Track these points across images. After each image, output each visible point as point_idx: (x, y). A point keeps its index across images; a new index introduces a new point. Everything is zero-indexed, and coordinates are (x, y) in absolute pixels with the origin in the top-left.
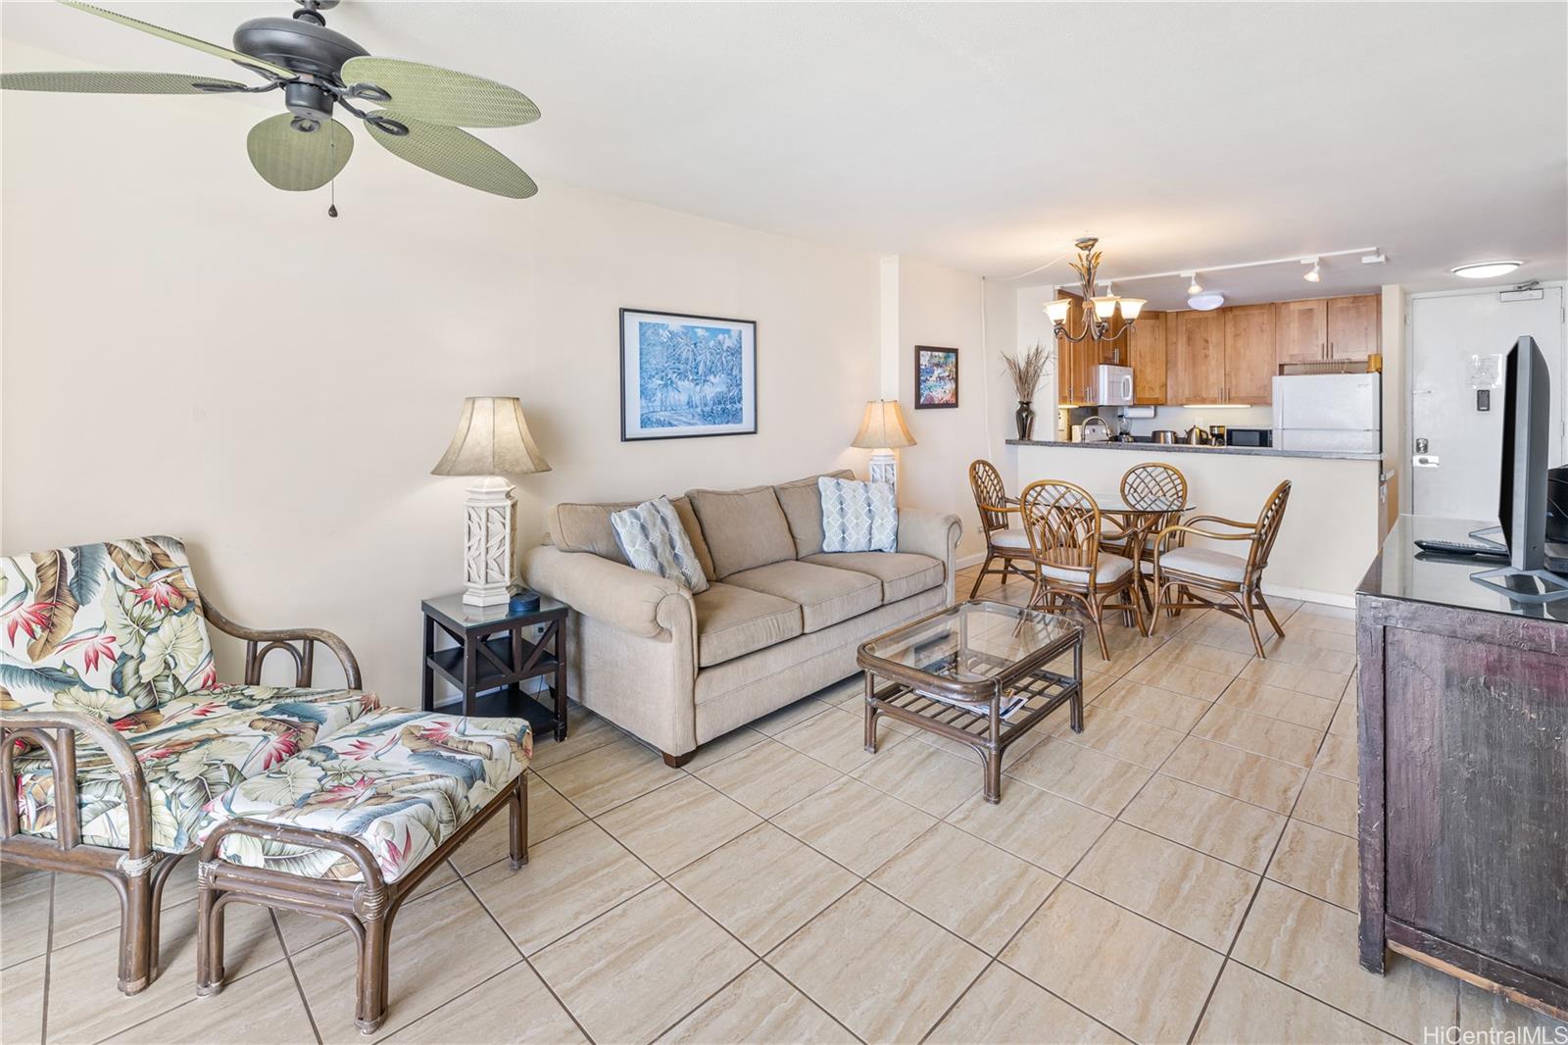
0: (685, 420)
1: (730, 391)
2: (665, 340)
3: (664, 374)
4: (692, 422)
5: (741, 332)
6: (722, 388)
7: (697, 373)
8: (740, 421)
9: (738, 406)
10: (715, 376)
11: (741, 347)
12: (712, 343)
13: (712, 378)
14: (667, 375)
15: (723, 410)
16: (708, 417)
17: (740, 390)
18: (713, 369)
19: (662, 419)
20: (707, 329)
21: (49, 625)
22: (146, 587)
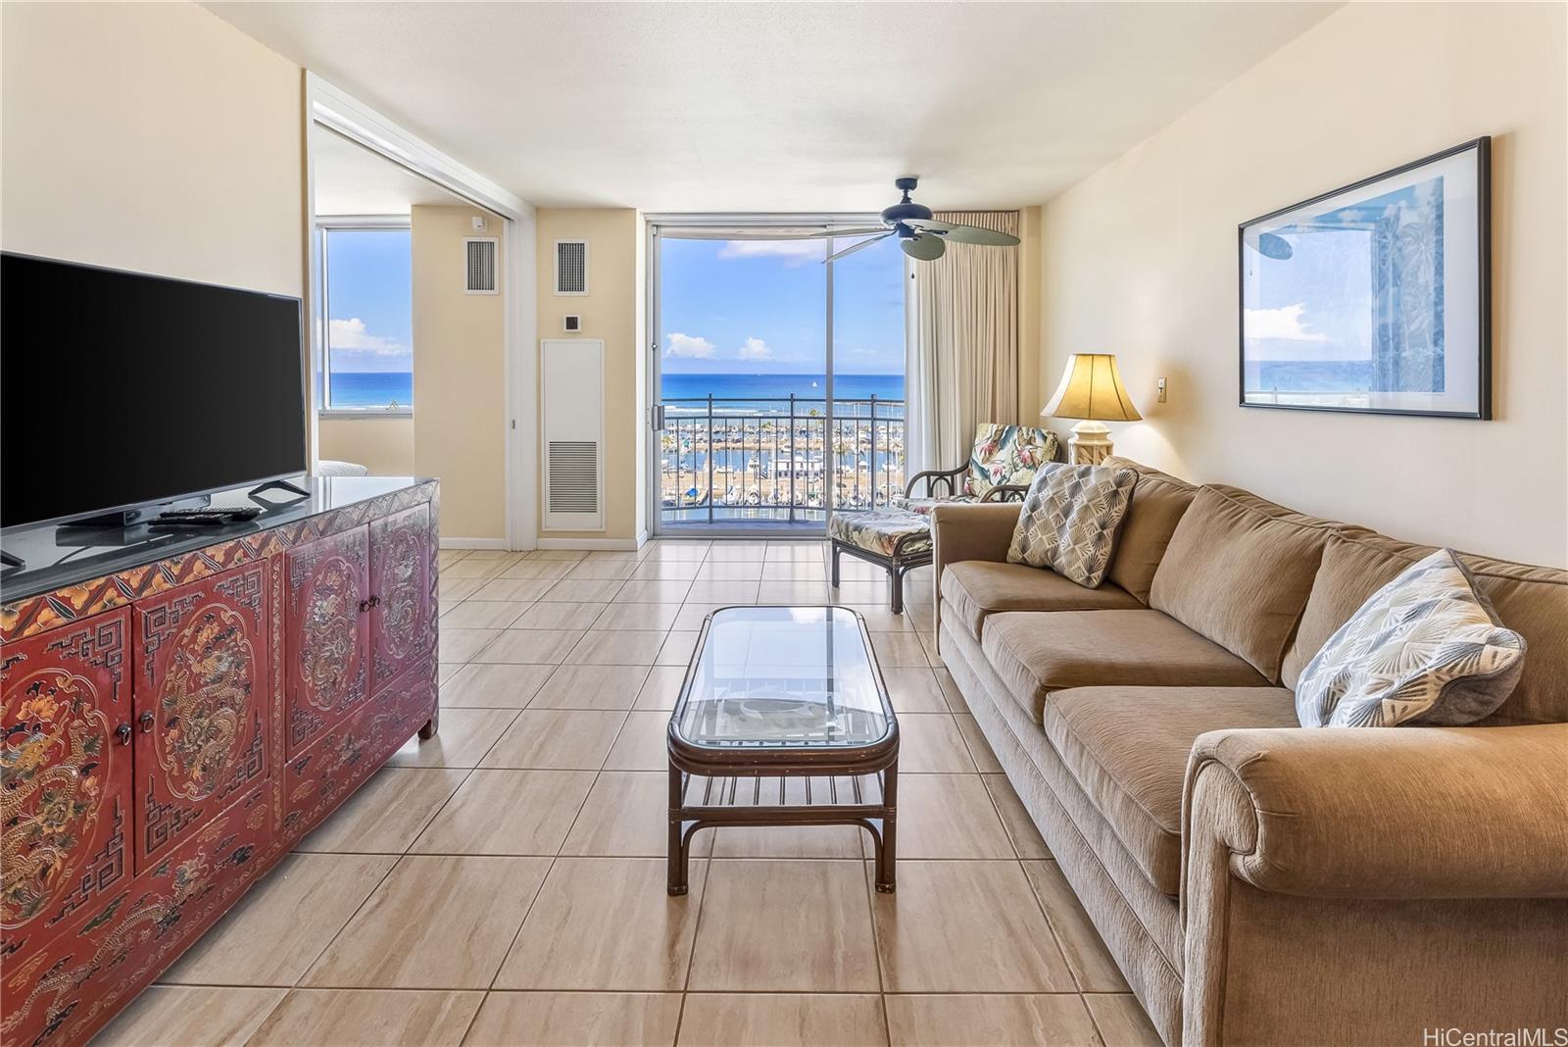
1: (1410, 322)
5: (1441, 180)
17: (1440, 316)
21: (990, 453)
22: (1022, 451)
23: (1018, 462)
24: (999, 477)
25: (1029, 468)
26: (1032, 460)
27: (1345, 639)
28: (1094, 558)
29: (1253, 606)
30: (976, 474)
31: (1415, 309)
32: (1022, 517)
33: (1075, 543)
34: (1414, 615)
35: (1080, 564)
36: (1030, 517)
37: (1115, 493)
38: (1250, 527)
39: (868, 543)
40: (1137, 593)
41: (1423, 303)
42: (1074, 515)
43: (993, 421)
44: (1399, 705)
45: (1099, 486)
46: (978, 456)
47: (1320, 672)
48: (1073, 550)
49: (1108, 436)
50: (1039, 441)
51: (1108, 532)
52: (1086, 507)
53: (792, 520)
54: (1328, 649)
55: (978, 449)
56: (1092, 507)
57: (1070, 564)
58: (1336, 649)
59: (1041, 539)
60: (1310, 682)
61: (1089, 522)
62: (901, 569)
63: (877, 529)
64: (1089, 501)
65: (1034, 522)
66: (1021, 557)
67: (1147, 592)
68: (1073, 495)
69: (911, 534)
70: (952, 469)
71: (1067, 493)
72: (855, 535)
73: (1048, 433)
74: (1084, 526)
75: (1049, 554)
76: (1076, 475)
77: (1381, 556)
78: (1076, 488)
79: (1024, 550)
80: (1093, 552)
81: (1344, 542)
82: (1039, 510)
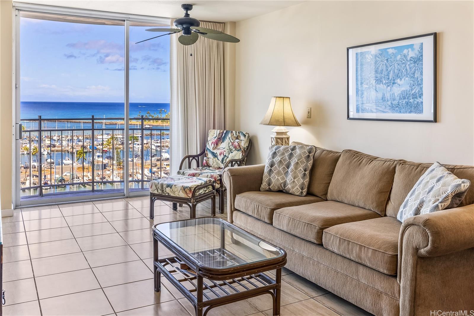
0: (381, 109)
1: (412, 90)
2: (369, 61)
3: (368, 81)
4: (385, 110)
5: (422, 44)
6: (406, 88)
7: (389, 79)
8: (421, 112)
9: (419, 100)
10: (401, 79)
11: (422, 56)
12: (399, 57)
13: (398, 81)
14: (370, 82)
15: (407, 103)
16: (394, 108)
17: (421, 88)
18: (400, 74)
19: (367, 108)
20: (395, 48)
21: (217, 144)
22: (234, 142)
23: (232, 148)
24: (222, 156)
25: (238, 150)
26: (239, 147)
27: (416, 193)
28: (303, 184)
29: (374, 191)
30: (210, 155)
31: (414, 86)
32: (266, 170)
33: (294, 178)
34: (438, 180)
35: (297, 187)
36: (271, 170)
37: (309, 156)
38: (367, 164)
39: (177, 193)
40: (322, 195)
41: (416, 84)
42: (292, 167)
43: (214, 128)
44: (443, 204)
45: (302, 154)
46: (210, 146)
47: (409, 205)
48: (294, 182)
49: (288, 134)
50: (242, 138)
51: (307, 173)
52: (297, 163)
53: (93, 191)
54: (410, 197)
55: (210, 143)
56: (300, 163)
57: (293, 187)
58: (414, 196)
59: (278, 179)
60: (406, 209)
61: (299, 169)
62: (191, 204)
63: (181, 185)
64: (298, 160)
65: (273, 172)
66: (268, 188)
67: (326, 194)
68: (290, 158)
69: (198, 186)
70: (195, 154)
71: (287, 158)
72: (168, 190)
73: (246, 133)
74: (297, 171)
75: (282, 185)
76: (289, 150)
77: (415, 167)
78: (291, 156)
79: (269, 185)
80: (302, 181)
81: (403, 164)
82: (274, 167)
